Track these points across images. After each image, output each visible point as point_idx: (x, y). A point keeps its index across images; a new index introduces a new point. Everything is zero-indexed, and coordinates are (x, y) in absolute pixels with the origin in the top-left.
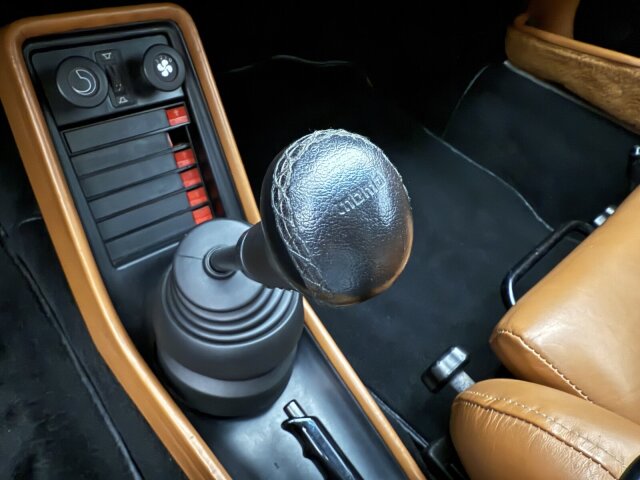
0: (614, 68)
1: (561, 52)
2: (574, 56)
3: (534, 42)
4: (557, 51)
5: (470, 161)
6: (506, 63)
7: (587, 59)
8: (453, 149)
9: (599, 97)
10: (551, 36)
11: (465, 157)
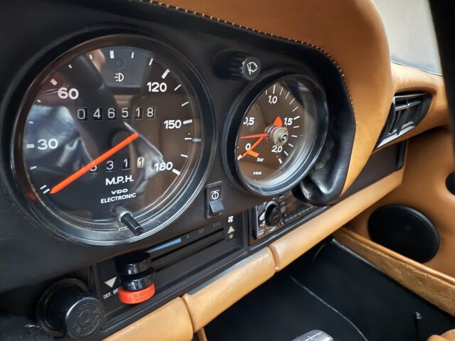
0: (395, 260)
1: (364, 246)
2: (372, 249)
3: (348, 237)
4: (362, 245)
5: (321, 300)
6: (334, 240)
7: (379, 253)
8: (310, 292)
9: (389, 273)
10: (357, 236)
11: (318, 298)
